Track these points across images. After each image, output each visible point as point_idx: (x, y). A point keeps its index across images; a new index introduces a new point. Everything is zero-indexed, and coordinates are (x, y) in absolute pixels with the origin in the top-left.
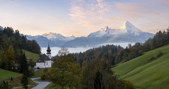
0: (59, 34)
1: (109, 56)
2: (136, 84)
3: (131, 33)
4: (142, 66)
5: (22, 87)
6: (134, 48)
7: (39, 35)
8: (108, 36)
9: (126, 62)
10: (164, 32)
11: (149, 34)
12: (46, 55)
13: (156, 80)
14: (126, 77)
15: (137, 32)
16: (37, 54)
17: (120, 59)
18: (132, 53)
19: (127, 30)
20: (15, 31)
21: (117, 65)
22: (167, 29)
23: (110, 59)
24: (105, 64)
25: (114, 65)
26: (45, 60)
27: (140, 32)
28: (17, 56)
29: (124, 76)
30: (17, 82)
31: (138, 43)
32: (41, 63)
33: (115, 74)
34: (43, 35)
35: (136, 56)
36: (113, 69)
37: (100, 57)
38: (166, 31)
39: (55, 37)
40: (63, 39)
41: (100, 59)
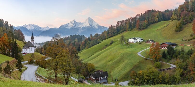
0: (36, 25)
1: (76, 44)
2: (96, 65)
3: (92, 26)
4: (100, 51)
5: (18, 70)
6: (94, 38)
7: (21, 26)
8: (75, 27)
9: (88, 48)
10: (114, 26)
11: (104, 27)
12: (30, 42)
13: (110, 61)
14: (89, 61)
15: (96, 26)
16: (22, 42)
17: (84, 46)
18: (93, 41)
19: (89, 24)
20: (5, 22)
21: (82, 51)
22: (116, 25)
23: (76, 47)
24: (73, 50)
25: (80, 51)
26: (30, 47)
27: (98, 26)
28: (10, 43)
29: (87, 60)
30: (12, 65)
31: (97, 34)
32: (27, 49)
33: (81, 58)
34: (24, 26)
35: (95, 44)
36: (79, 55)
37: (69, 44)
38: (115, 26)
39: (33, 28)
40: (40, 29)
41: (69, 46)
